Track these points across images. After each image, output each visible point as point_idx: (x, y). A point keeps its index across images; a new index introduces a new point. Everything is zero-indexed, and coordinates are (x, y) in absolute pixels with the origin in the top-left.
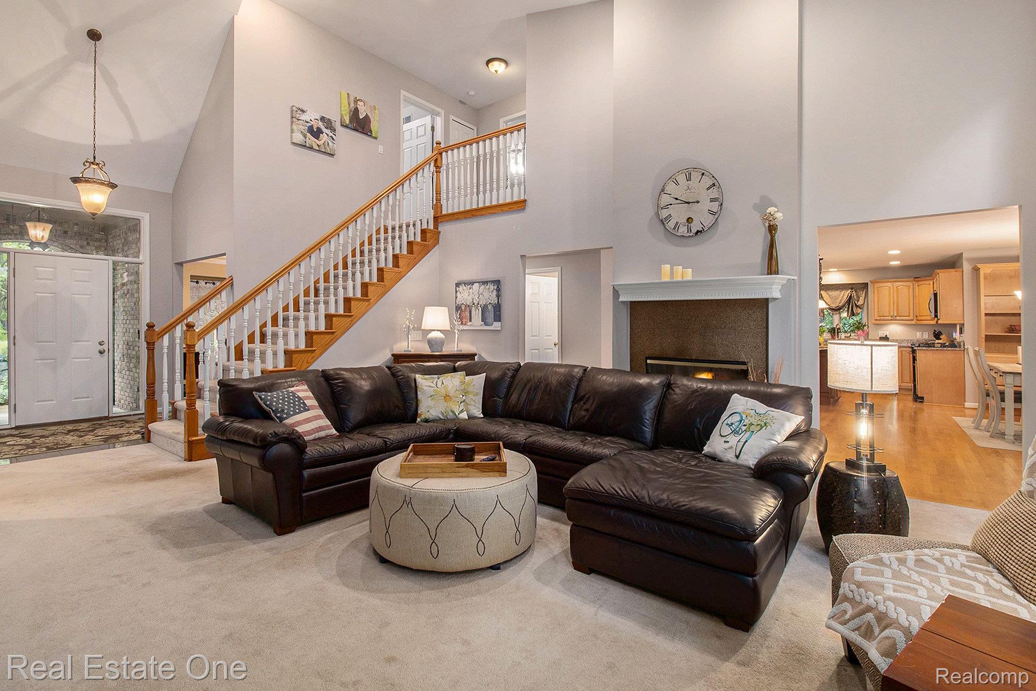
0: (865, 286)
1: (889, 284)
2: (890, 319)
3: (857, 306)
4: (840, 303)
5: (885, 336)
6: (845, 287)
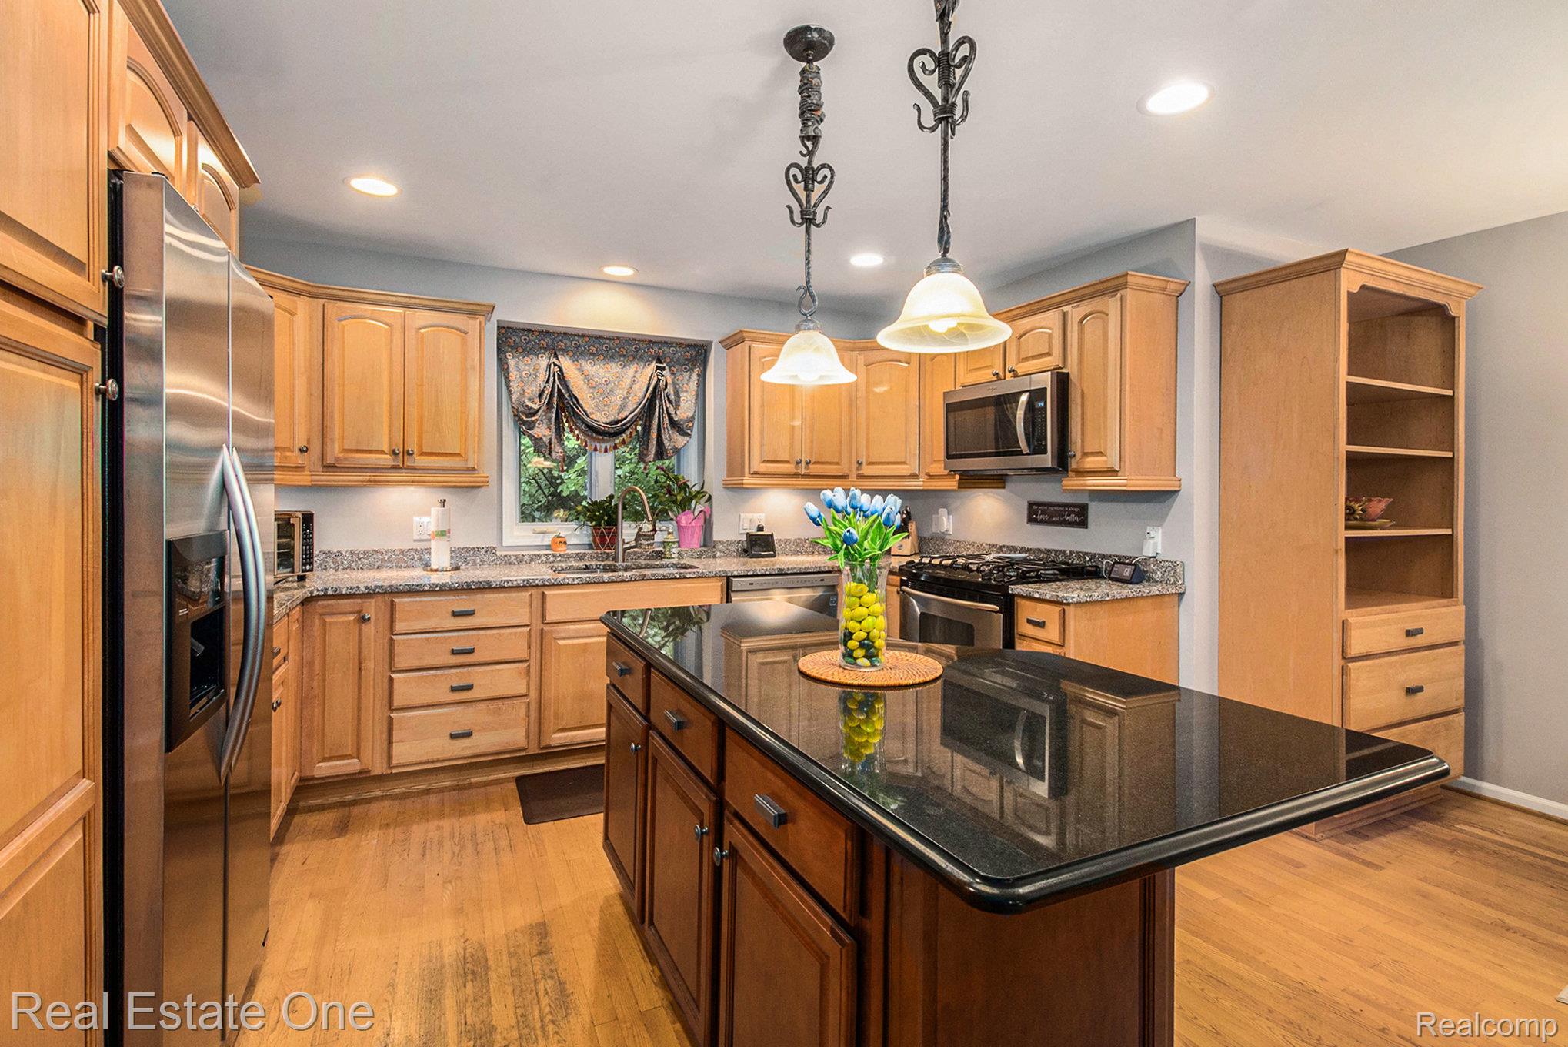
0: (696, 354)
2: (795, 471)
3: (673, 424)
4: (622, 408)
5: (758, 531)
6: (639, 353)
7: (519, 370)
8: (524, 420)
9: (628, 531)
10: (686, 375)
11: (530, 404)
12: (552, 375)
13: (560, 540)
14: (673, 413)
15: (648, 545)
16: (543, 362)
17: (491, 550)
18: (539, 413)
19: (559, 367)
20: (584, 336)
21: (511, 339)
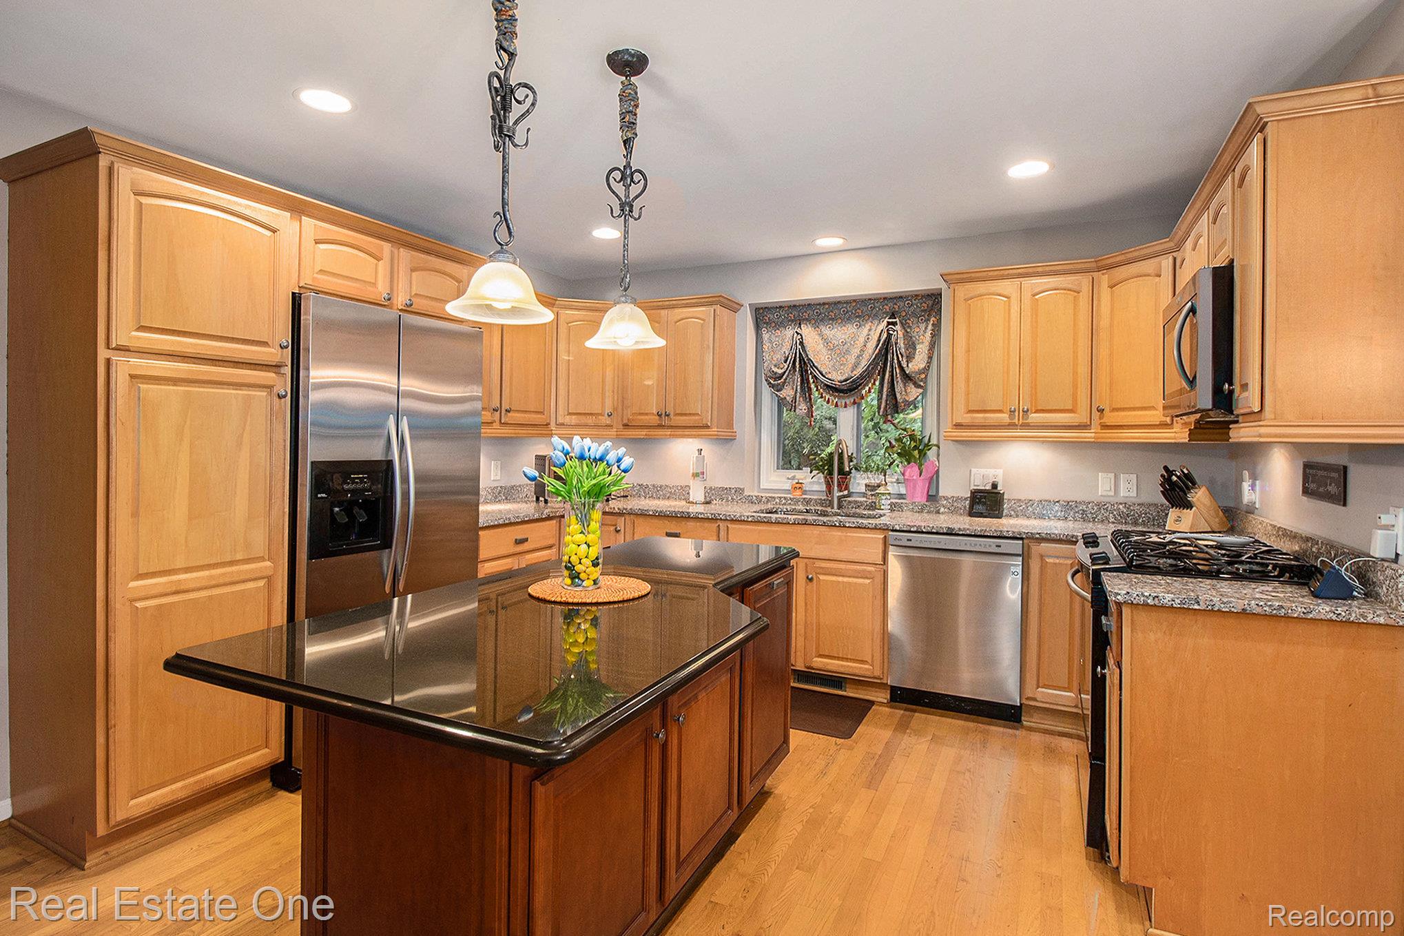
0: (930, 303)
1: (1008, 286)
2: (1009, 421)
3: (907, 378)
4: (855, 366)
5: (988, 487)
6: (874, 311)
7: (771, 342)
8: (777, 383)
9: (859, 482)
10: (923, 326)
11: (775, 370)
12: (794, 342)
13: (799, 486)
14: (905, 366)
15: (872, 495)
16: (789, 332)
17: (739, 491)
18: (784, 377)
19: (801, 335)
20: (824, 304)
21: (765, 317)
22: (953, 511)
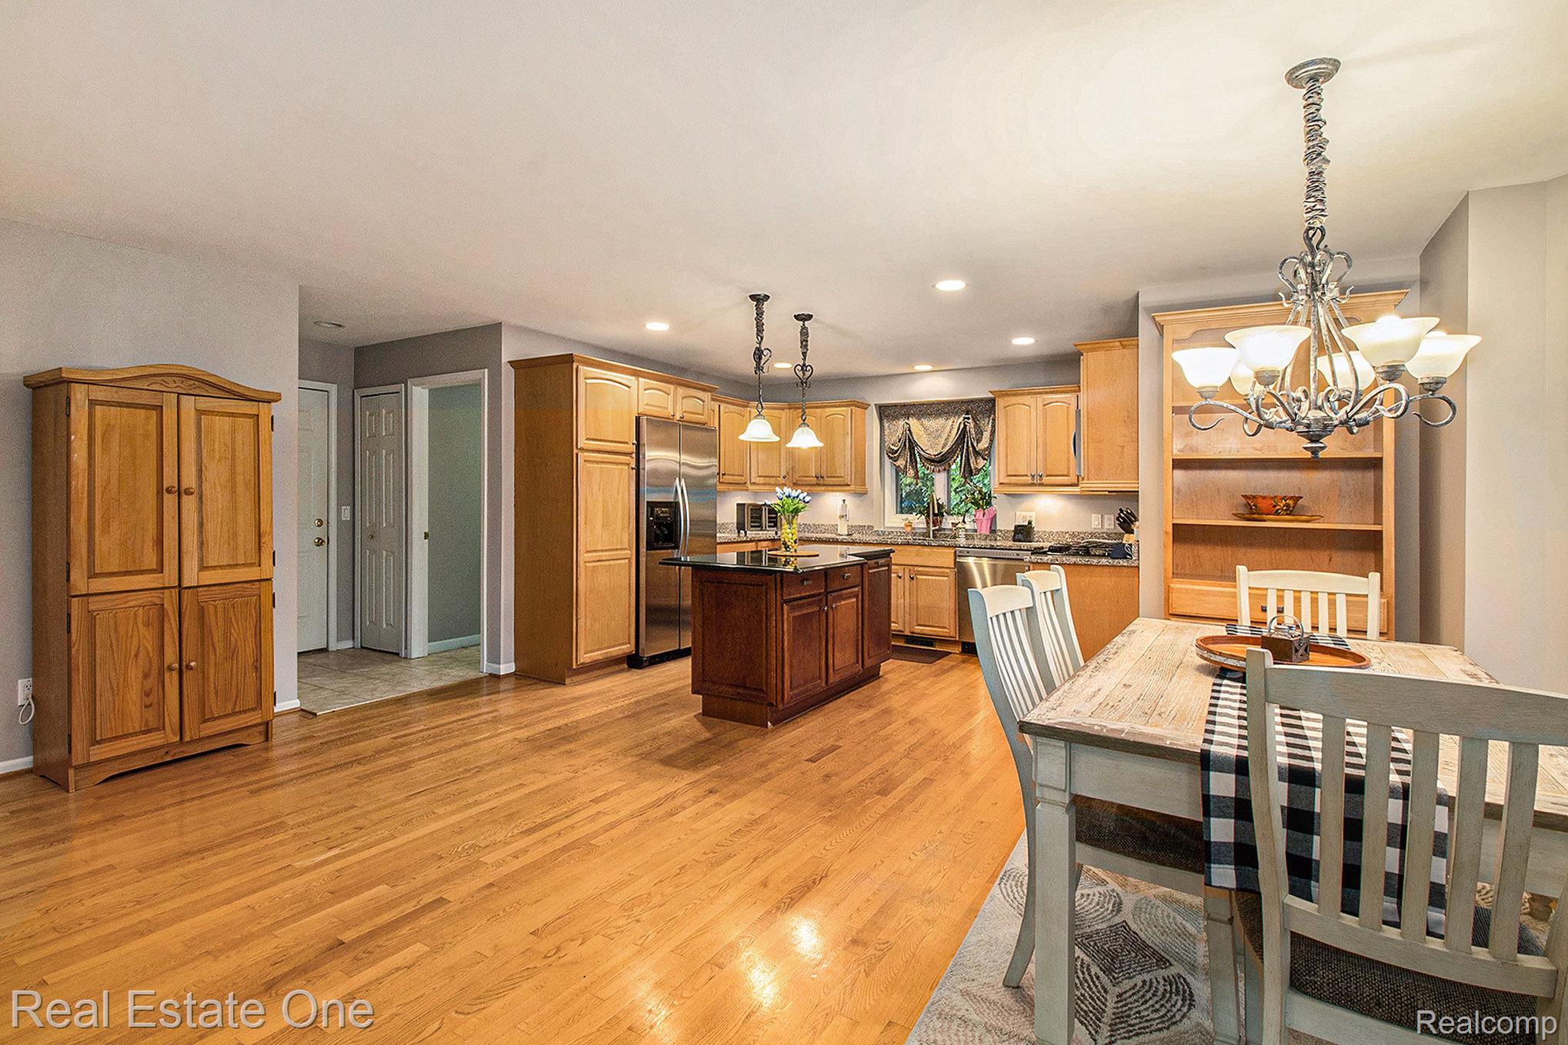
0: (989, 406)
1: (1028, 399)
2: (1031, 482)
3: (977, 453)
4: (945, 445)
5: (1026, 523)
6: (956, 410)
7: (890, 429)
8: (893, 455)
10: (986, 420)
11: (892, 447)
12: (905, 429)
13: (910, 524)
14: (975, 445)
15: (955, 529)
16: (901, 422)
17: (870, 527)
18: (899, 452)
19: (909, 425)
20: (923, 404)
21: (887, 412)
22: (1006, 539)
